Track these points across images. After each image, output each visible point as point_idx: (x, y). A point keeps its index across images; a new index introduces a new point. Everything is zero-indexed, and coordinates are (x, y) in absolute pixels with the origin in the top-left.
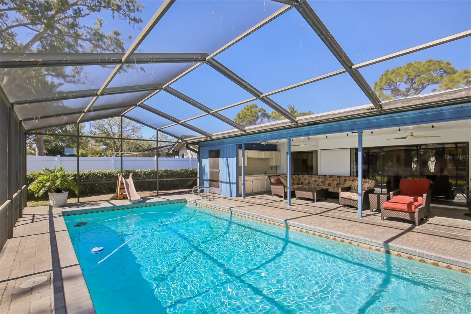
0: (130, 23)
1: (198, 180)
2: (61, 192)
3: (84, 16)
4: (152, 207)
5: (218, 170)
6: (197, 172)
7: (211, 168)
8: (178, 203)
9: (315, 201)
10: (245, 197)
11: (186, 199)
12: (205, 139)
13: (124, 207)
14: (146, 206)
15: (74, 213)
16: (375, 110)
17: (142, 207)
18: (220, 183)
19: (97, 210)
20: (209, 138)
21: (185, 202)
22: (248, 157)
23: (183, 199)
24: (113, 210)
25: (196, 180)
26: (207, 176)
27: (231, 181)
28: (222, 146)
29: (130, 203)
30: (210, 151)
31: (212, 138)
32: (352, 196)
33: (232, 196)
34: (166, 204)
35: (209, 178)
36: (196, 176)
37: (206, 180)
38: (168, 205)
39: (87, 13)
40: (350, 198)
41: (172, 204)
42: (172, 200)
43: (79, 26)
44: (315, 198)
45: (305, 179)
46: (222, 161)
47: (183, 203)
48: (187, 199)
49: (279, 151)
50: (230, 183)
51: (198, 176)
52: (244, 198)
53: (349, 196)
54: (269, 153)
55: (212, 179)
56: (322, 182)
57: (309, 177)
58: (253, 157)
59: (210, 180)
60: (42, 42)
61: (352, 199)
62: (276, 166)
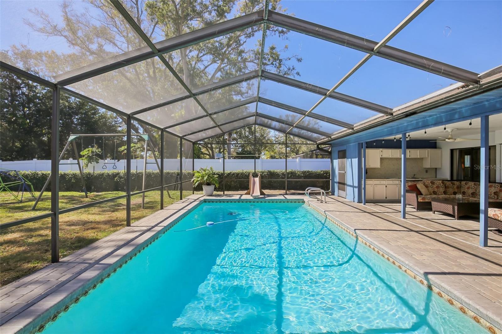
0: (279, 36)
1: (331, 181)
2: (210, 185)
3: (243, 44)
4: (271, 203)
5: (344, 172)
6: (329, 173)
7: (339, 170)
8: (295, 202)
9: (456, 217)
10: (366, 204)
11: (303, 200)
12: (327, 139)
13: (247, 201)
14: (265, 202)
15: (212, 200)
16: (471, 87)
17: (261, 202)
18: (346, 186)
19: (227, 201)
20: (329, 138)
21: (303, 202)
22: (382, 157)
23: (301, 199)
24: (239, 202)
25: (330, 181)
26: (337, 179)
27: (354, 185)
28: (347, 145)
29: (252, 198)
30: (339, 152)
31: (332, 137)
32: (499, 215)
33: (355, 201)
34: (284, 202)
35: (338, 181)
36: (329, 178)
37: (336, 183)
38: (286, 203)
39: (244, 41)
40: (496, 218)
41: (289, 203)
42: (290, 199)
43: (245, 52)
44: (456, 214)
45: (468, 188)
46: (348, 161)
47: (301, 203)
48: (305, 200)
49: (440, 148)
50: (353, 187)
51: (331, 179)
52: (364, 204)
53: (496, 215)
54: (419, 151)
55: (340, 181)
56: (495, 193)
57: (474, 184)
58: (390, 157)
59: (339, 183)
60: (222, 72)
61: (499, 219)
62: (436, 168)
